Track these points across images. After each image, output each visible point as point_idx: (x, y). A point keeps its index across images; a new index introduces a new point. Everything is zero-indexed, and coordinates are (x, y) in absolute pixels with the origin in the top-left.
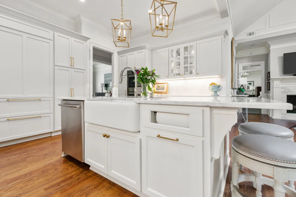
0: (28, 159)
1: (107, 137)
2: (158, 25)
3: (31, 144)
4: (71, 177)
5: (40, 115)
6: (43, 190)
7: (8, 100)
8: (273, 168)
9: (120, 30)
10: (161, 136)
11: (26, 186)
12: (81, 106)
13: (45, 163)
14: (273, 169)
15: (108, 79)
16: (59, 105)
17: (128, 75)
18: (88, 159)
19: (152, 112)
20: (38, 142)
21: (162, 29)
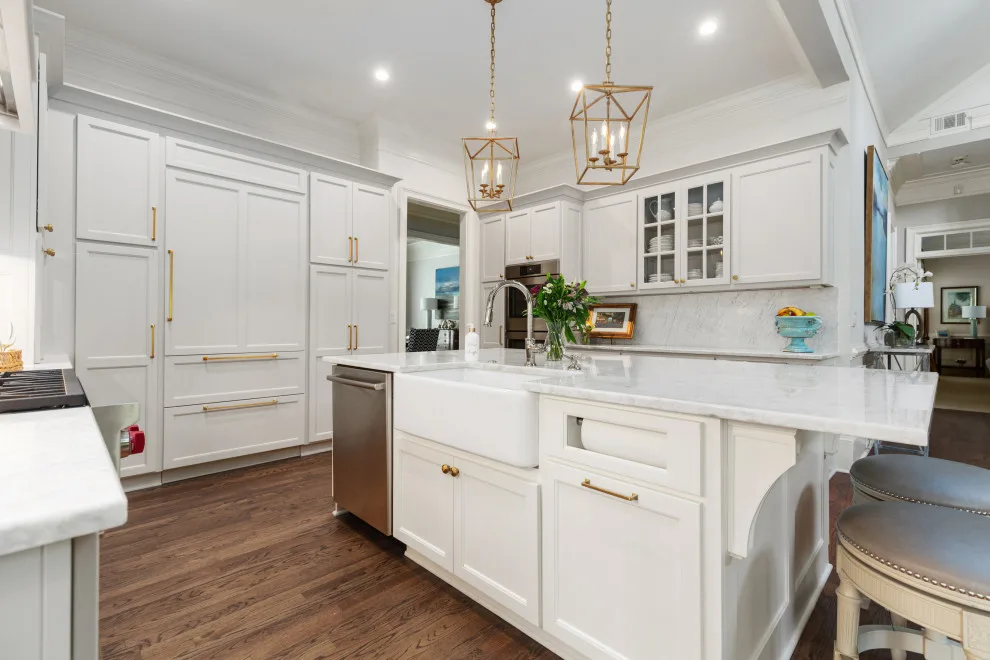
0: (254, 515)
1: (454, 475)
2: (594, 154)
3: (254, 475)
4: (362, 572)
5: (275, 399)
6: (300, 596)
7: (205, 359)
8: (961, 614)
9: (486, 167)
10: (592, 484)
11: (261, 581)
12: (384, 386)
13: (295, 529)
14: (959, 616)
15: (447, 284)
16: (329, 378)
18: (403, 529)
19: (569, 417)
20: (271, 471)
21: (609, 165)
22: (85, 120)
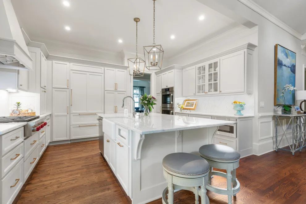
0: (84, 151)
1: (108, 142)
7: (79, 114)
11: (76, 163)
17: (163, 92)
19: (119, 129)
21: (154, 65)
22: (54, 62)
